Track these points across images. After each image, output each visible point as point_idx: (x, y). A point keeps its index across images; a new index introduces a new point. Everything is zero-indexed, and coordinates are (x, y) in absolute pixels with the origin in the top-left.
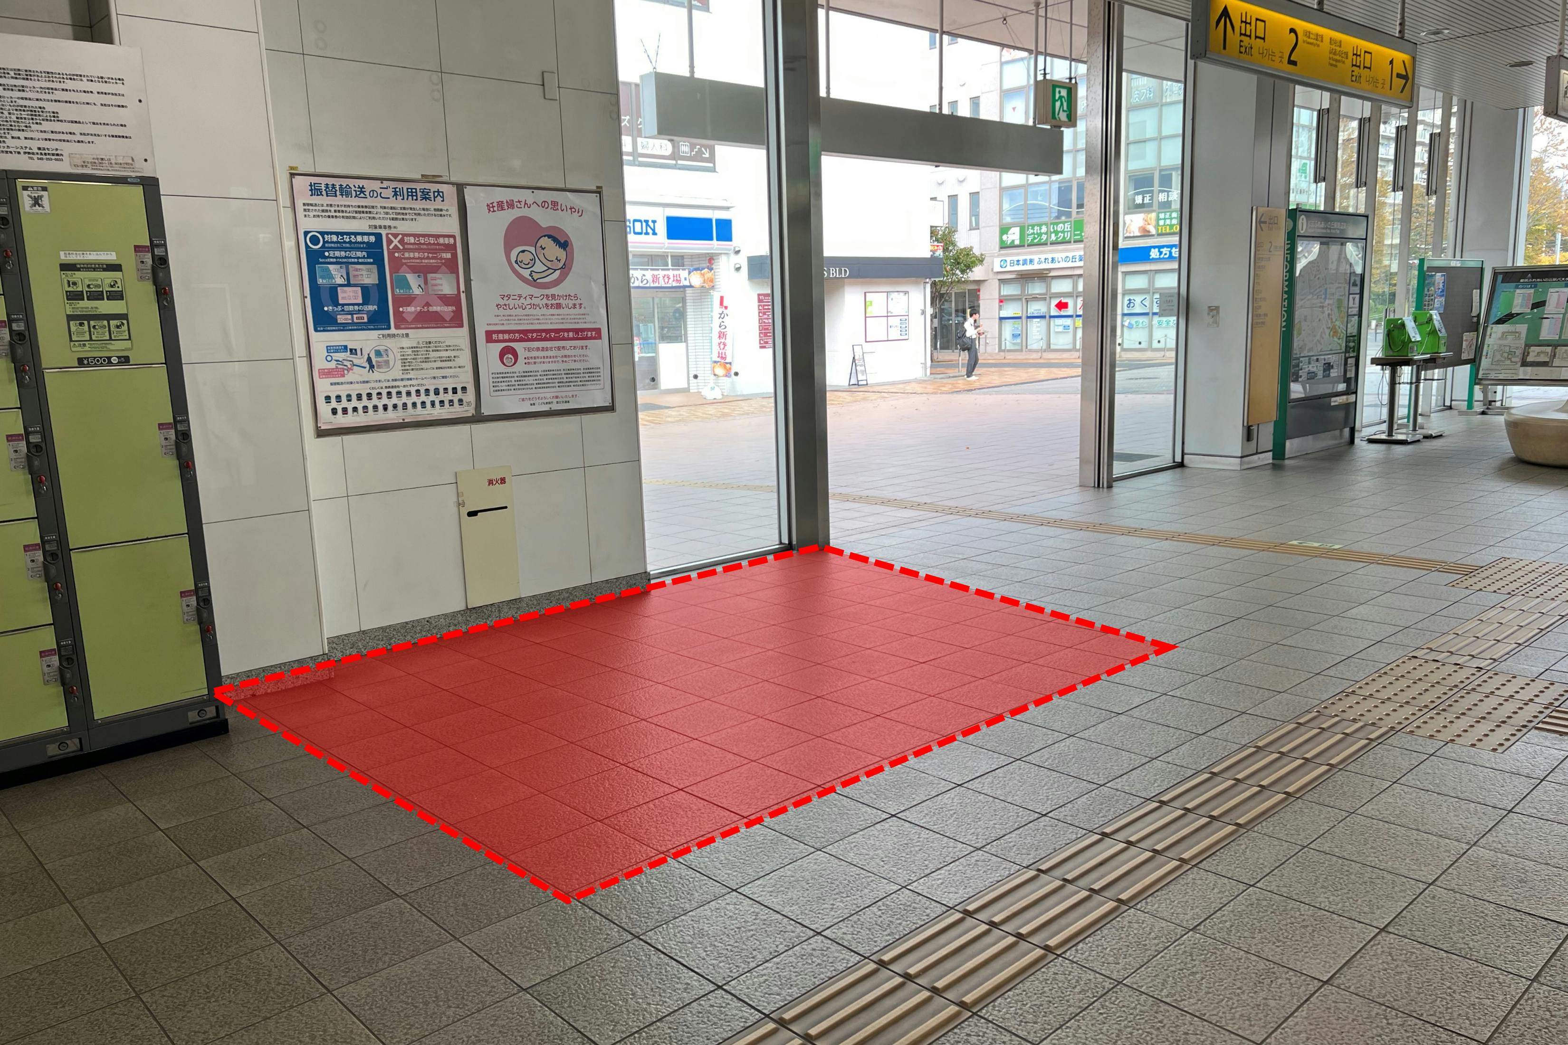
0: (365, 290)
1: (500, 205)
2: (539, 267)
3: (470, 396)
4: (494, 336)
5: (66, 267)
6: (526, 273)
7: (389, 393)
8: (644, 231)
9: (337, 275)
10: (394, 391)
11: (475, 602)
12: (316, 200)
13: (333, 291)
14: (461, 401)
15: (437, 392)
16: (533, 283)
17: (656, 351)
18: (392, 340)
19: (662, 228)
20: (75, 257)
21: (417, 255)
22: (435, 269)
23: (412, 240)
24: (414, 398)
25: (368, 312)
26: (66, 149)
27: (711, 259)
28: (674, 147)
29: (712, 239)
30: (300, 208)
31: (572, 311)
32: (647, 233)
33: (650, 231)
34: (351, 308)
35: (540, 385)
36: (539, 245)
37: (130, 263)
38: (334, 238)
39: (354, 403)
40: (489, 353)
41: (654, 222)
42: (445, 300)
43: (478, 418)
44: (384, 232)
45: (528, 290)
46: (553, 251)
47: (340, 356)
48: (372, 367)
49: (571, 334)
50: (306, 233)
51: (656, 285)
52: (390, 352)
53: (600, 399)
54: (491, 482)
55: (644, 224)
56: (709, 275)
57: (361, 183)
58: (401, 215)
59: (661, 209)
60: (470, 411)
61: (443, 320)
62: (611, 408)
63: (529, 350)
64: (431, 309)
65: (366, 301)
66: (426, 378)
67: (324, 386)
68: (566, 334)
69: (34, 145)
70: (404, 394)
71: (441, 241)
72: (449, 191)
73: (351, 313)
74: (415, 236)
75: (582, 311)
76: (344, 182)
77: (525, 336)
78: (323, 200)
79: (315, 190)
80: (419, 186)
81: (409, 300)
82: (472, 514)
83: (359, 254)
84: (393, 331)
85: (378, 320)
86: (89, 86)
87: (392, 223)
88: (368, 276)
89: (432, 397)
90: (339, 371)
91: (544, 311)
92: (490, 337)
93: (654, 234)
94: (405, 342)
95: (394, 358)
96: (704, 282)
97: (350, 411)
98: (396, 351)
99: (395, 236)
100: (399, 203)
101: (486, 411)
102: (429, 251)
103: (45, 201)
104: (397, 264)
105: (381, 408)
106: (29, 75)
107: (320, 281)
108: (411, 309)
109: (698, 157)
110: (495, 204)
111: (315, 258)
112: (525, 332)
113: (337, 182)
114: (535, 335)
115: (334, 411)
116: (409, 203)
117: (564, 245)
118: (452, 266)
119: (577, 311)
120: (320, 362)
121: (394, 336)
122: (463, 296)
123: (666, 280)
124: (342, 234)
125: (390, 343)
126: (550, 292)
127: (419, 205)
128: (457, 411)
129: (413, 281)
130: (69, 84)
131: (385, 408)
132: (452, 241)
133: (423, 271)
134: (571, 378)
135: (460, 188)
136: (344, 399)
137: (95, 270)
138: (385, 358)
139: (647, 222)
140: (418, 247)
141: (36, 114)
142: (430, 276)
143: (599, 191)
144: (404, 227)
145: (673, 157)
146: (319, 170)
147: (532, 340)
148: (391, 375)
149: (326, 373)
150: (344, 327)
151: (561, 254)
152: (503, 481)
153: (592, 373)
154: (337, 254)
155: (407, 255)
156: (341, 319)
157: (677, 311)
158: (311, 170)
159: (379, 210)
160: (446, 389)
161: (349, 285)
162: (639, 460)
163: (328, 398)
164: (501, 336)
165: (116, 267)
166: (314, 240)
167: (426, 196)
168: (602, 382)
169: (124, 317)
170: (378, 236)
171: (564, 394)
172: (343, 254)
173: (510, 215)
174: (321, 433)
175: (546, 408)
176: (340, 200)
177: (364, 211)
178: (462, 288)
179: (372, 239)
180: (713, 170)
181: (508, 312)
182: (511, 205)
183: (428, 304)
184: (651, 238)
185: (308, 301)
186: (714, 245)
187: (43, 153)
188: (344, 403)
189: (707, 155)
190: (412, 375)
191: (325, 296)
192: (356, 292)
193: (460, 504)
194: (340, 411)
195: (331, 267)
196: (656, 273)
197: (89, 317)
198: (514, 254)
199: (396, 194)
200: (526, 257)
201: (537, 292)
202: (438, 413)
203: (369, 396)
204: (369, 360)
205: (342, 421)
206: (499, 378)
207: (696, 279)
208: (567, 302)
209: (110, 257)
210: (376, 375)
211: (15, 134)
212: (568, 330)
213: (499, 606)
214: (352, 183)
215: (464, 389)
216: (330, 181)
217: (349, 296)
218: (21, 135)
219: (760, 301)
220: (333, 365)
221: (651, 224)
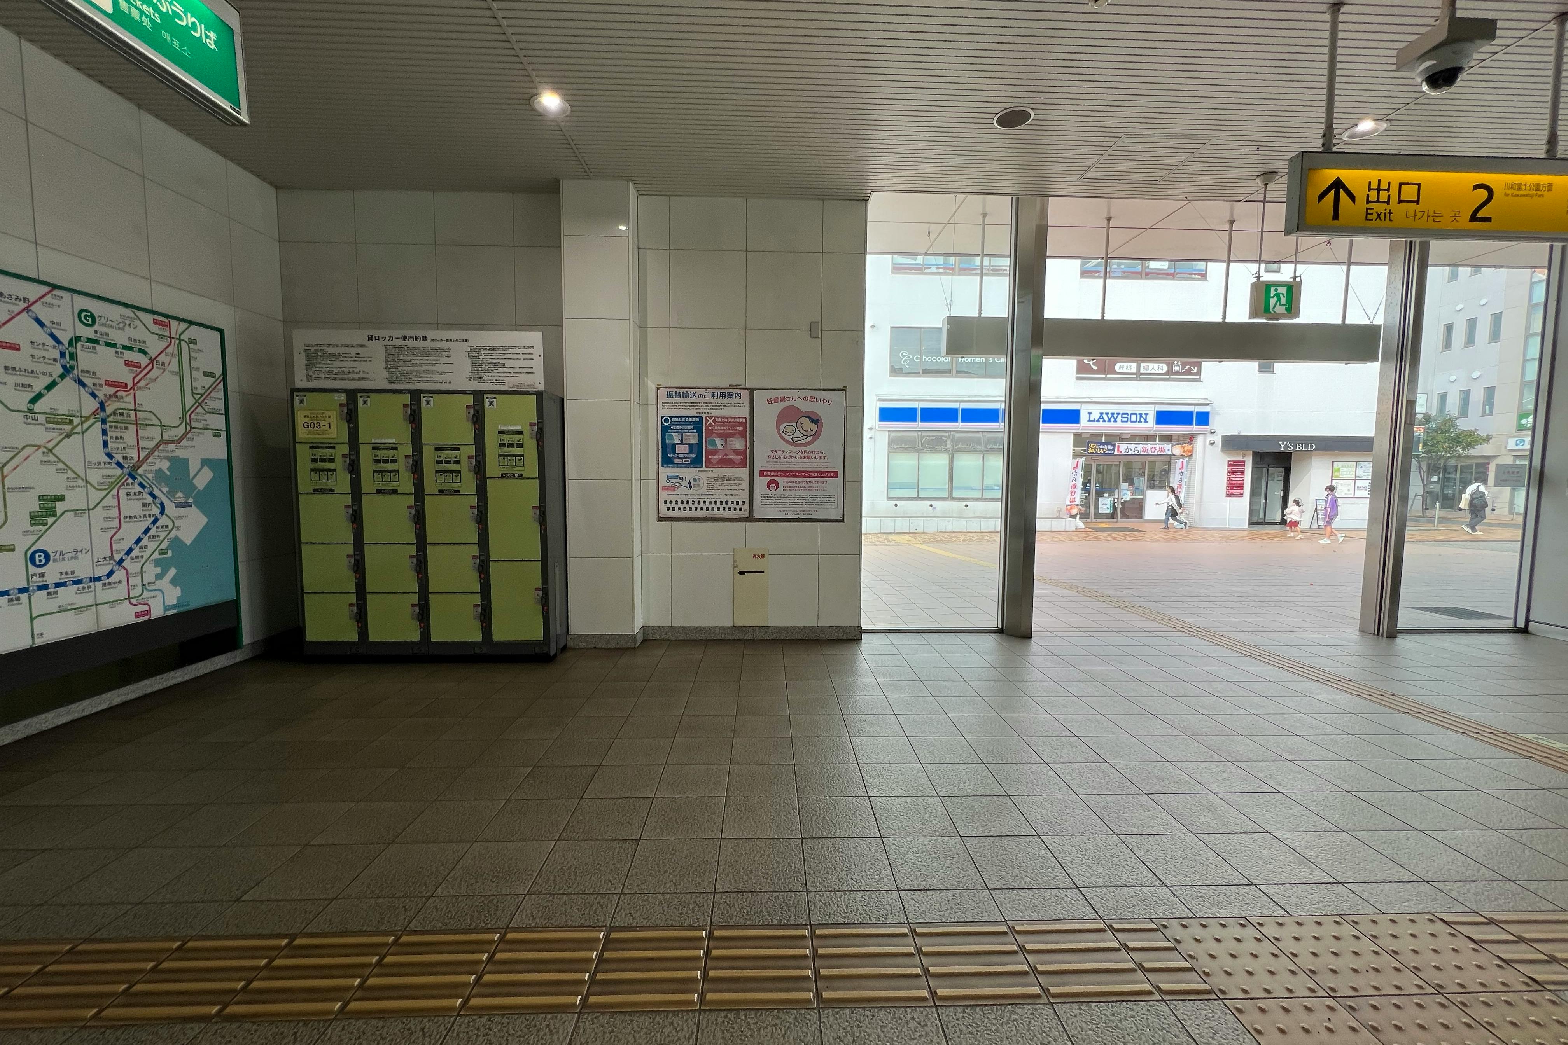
0: (691, 446)
1: (776, 400)
2: (798, 434)
3: (746, 507)
4: (765, 474)
5: (500, 432)
6: (789, 438)
7: (699, 502)
8: (1138, 420)
9: (676, 438)
10: (702, 501)
11: (740, 623)
12: (670, 400)
13: (674, 446)
14: (741, 509)
15: (727, 503)
16: (793, 443)
17: (1143, 493)
18: (704, 473)
19: (1152, 418)
20: (504, 428)
21: (722, 428)
22: (732, 436)
23: (720, 420)
24: (713, 505)
25: (691, 458)
26: (506, 379)
27: (1191, 438)
28: (1168, 367)
29: (1191, 424)
30: (660, 404)
31: (818, 460)
32: (1140, 421)
33: (1142, 420)
34: (682, 455)
35: (793, 503)
36: (799, 421)
37: (527, 430)
38: (677, 419)
39: (679, 505)
40: (761, 483)
41: (1146, 414)
42: (737, 452)
43: (751, 519)
44: (704, 416)
45: (791, 448)
46: (808, 424)
47: (674, 480)
48: (690, 487)
49: (816, 474)
50: (662, 417)
51: (1145, 453)
52: (701, 480)
53: (835, 514)
54: (755, 556)
55: (1139, 416)
56: (1190, 447)
57: (694, 390)
58: (715, 407)
59: (1153, 406)
60: (747, 515)
61: (734, 463)
62: (842, 521)
63: (787, 482)
64: (728, 457)
65: (690, 452)
66: (720, 494)
67: (664, 495)
68: (813, 474)
69: (494, 379)
70: (707, 503)
71: (738, 420)
72: (746, 394)
73: (682, 458)
74: (721, 418)
75: (826, 460)
76: (685, 391)
77: (785, 474)
78: (674, 400)
79: (669, 395)
80: (727, 391)
81: (715, 452)
82: (741, 573)
83: (689, 428)
84: (704, 468)
85: (696, 462)
86: (517, 351)
87: (709, 411)
88: (693, 439)
89: (724, 505)
90: (673, 488)
91: (799, 460)
92: (762, 474)
93: (1146, 421)
94: (711, 475)
95: (704, 483)
96: (1184, 452)
97: (677, 509)
98: (705, 479)
99: (710, 418)
100: (715, 400)
101: (756, 516)
102: (729, 426)
103: (495, 403)
104: (710, 433)
105: (693, 509)
106: (495, 348)
107: (667, 441)
108: (716, 457)
109: (1188, 372)
110: (773, 399)
111: (665, 429)
112: (785, 472)
113: (681, 391)
114: (791, 474)
115: (668, 509)
116: (721, 400)
117: (817, 421)
118: (743, 434)
119: (822, 460)
120: (663, 483)
121: (704, 471)
122: (748, 451)
123: (1153, 450)
124: (681, 417)
125: (703, 476)
126: (804, 449)
127: (727, 400)
128: (738, 514)
129: (719, 442)
130: (511, 351)
131: (696, 509)
132: (744, 420)
133: (725, 436)
134: (814, 500)
135: (752, 391)
136: (674, 503)
137: (512, 434)
138: (698, 482)
139: (1141, 414)
140: (723, 424)
141: (496, 365)
142: (728, 439)
143: (845, 389)
144: (716, 413)
145: (1167, 373)
146: (672, 385)
147: (788, 477)
148: (700, 492)
149: (666, 489)
150: (678, 466)
151: (814, 427)
152: (763, 556)
153: (829, 499)
154: (677, 427)
155: (716, 428)
156: (676, 461)
157: (1164, 470)
158: (668, 385)
159: (703, 404)
160: (732, 502)
161: (682, 443)
162: (860, 555)
163: (665, 502)
164: (769, 474)
165: (521, 433)
166: (667, 420)
167: (730, 396)
168: (836, 504)
169: (522, 455)
170: (701, 418)
171: (808, 509)
172: (681, 427)
173: (782, 405)
174: (660, 519)
175: (796, 517)
176: (682, 400)
177: (694, 405)
178: (748, 446)
179: (698, 419)
180: (1199, 380)
181: (775, 460)
182: (783, 399)
183: (726, 455)
184: (1143, 425)
185: (660, 452)
186: (1194, 428)
187: (498, 382)
188: (674, 505)
189: (1195, 371)
190: (713, 492)
191: (669, 449)
192: (686, 447)
193: (735, 567)
194: (671, 509)
195: (673, 434)
196: (1145, 446)
197: (508, 455)
198: (781, 428)
199: (713, 396)
200: (790, 429)
201: (795, 449)
202: (727, 514)
203: (688, 502)
204: (689, 483)
205: (672, 514)
206: (765, 497)
207: (1177, 450)
208: (814, 455)
209: (519, 428)
210: (693, 491)
211: (487, 374)
212: (814, 472)
213: (754, 629)
214: (689, 391)
215: (743, 502)
216: (678, 390)
217: (682, 449)
218: (490, 374)
219: (1229, 465)
220: (670, 485)
221: (1144, 416)
